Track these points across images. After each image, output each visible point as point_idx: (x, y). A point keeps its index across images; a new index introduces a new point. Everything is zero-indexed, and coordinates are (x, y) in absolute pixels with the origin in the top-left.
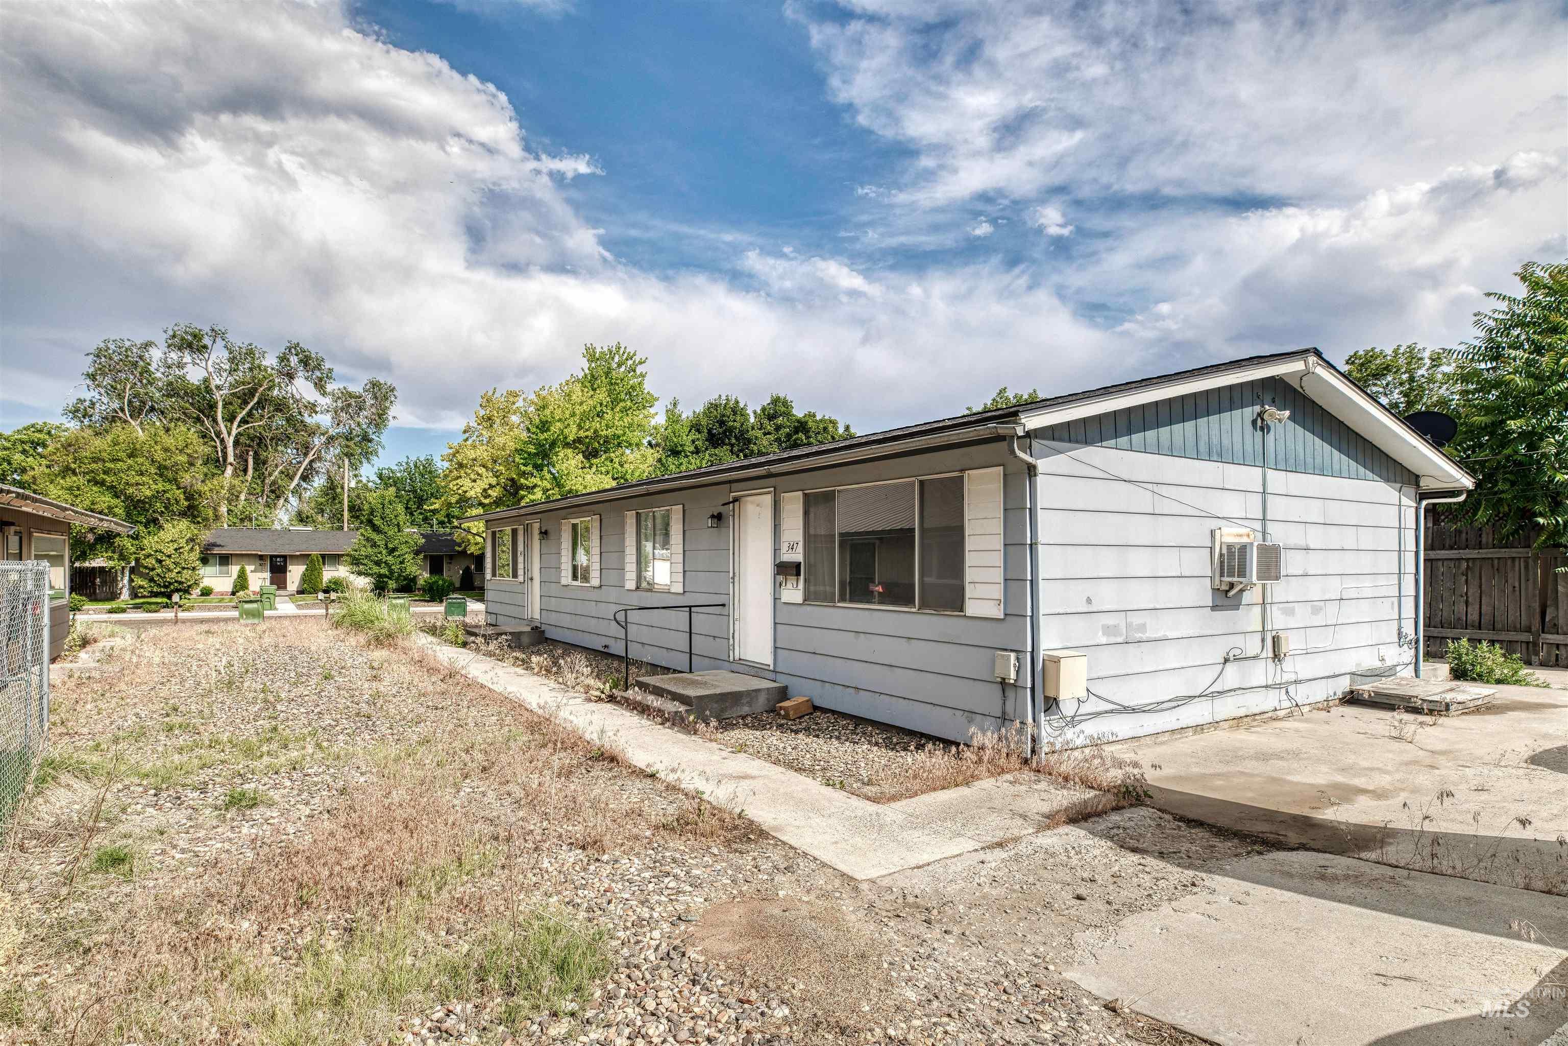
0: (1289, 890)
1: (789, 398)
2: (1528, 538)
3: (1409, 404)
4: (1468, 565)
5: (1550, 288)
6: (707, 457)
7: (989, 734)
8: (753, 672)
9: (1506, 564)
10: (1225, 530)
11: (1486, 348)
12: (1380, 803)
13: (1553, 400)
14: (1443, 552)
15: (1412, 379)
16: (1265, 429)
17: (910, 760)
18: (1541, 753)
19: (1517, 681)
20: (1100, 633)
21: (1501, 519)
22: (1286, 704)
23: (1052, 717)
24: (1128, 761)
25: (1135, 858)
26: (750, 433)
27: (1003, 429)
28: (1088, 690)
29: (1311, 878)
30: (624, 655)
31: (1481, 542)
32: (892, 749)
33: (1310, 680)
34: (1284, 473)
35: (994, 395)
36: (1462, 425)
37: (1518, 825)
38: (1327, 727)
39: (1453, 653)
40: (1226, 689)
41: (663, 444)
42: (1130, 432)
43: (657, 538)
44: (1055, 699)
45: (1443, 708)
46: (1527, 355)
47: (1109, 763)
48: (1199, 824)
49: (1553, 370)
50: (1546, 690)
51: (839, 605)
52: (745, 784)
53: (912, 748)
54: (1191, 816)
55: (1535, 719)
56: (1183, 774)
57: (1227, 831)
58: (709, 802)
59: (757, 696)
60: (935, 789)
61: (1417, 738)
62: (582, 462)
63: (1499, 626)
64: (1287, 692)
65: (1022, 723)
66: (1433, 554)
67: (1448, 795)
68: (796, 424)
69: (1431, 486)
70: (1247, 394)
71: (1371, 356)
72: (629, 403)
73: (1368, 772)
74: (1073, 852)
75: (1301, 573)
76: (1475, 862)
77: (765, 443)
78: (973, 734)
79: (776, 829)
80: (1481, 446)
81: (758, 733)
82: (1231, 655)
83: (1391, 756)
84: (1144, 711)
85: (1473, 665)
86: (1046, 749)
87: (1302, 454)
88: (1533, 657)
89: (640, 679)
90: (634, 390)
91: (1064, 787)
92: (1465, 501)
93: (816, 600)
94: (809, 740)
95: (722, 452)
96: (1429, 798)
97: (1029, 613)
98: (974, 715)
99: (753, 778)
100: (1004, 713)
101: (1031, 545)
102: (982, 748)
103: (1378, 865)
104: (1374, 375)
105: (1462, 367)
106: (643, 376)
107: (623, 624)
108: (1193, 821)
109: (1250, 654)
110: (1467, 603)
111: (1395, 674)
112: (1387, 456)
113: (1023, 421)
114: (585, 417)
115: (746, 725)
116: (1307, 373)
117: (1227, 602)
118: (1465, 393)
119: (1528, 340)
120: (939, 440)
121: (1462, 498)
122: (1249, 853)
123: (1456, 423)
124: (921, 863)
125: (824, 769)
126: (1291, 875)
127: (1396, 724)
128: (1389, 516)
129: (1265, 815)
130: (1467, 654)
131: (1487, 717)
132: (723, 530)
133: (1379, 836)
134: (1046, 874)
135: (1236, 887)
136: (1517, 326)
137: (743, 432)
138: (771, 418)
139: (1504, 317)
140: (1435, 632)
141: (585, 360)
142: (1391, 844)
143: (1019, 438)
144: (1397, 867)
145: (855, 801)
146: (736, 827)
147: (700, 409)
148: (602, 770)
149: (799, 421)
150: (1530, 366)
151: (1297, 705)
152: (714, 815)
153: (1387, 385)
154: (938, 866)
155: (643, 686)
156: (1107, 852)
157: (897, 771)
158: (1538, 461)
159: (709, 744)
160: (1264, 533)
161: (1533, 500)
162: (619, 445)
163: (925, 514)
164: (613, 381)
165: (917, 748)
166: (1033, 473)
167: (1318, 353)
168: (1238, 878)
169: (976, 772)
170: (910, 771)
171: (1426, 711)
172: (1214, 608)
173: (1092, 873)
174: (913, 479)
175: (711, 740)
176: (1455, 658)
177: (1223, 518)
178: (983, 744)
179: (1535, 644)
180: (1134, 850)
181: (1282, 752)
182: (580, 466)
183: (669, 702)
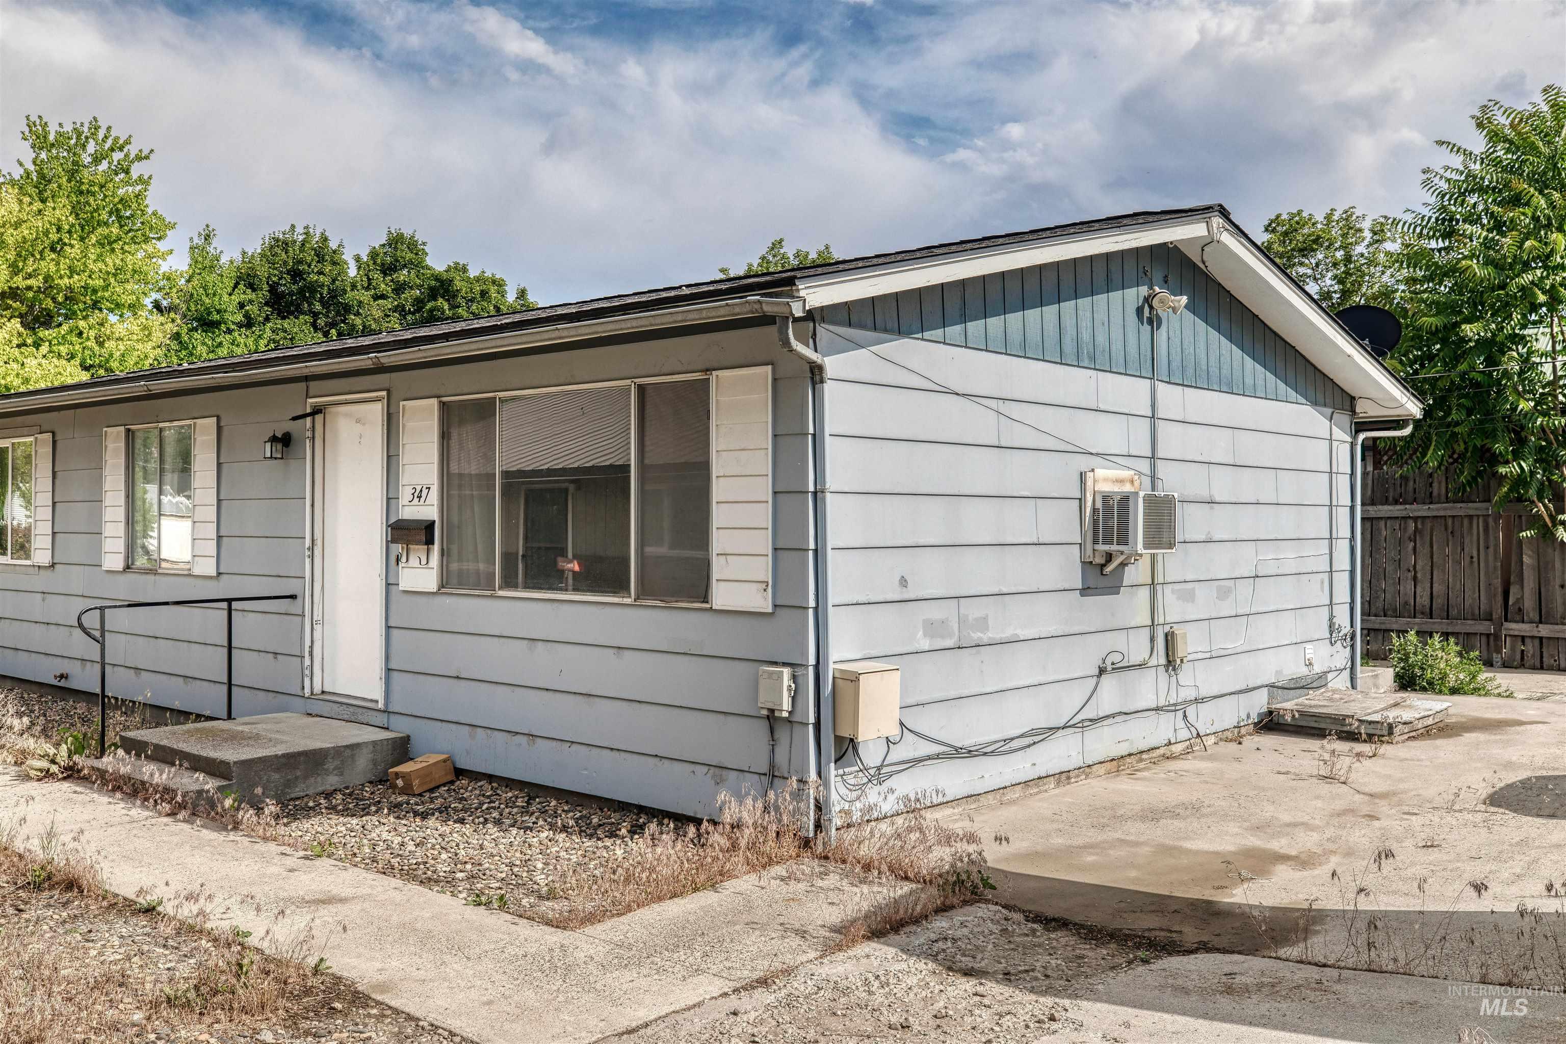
0: (1184, 1014)
1: (420, 238)
2: (1487, 488)
3: (1346, 294)
4: (1416, 527)
5: (1511, 142)
6: (268, 333)
7: (749, 801)
8: (346, 713)
9: (1462, 525)
10: (1100, 473)
11: (1437, 219)
12: (1305, 873)
13: (1516, 297)
14: (1386, 507)
15: (1348, 259)
16: (1154, 322)
17: (619, 852)
18: (1501, 789)
19: (1474, 689)
20: (921, 633)
21: (1456, 461)
22: (1184, 734)
23: (846, 770)
24: (961, 833)
25: (968, 985)
26: (350, 294)
27: (771, 305)
28: (902, 724)
29: (1215, 992)
30: (98, 690)
31: (1431, 493)
32: (591, 836)
33: (1215, 697)
34: (1180, 388)
35: (764, 250)
36: (1407, 326)
37: (1473, 894)
38: (1236, 765)
39: (1399, 652)
40: (1101, 714)
41: (184, 307)
42: (964, 318)
43: (168, 477)
44: (852, 740)
45: (1385, 732)
46: (1485, 233)
47: (932, 837)
48: (1062, 924)
49: (1515, 256)
50: (1510, 701)
51: (501, 593)
52: (326, 914)
53: (624, 831)
54: (1050, 913)
55: (1496, 742)
56: (1039, 848)
57: (1100, 931)
58: (258, 951)
59: (353, 756)
60: (660, 899)
61: (1353, 776)
62: (20, 335)
63: (1454, 612)
64: (1185, 716)
65: (800, 781)
66: (1373, 511)
67: (1387, 856)
68: (433, 283)
69: (1371, 413)
70: (1130, 266)
71: (1298, 223)
72: (115, 230)
73: (1289, 829)
74: (877, 984)
75: (1202, 537)
76: (1422, 950)
77: (378, 314)
78: (724, 803)
79: (383, 987)
80: (1431, 357)
81: (355, 821)
82: (1108, 662)
83: (1319, 804)
84: (985, 754)
85: (1422, 668)
86: (838, 821)
87: (1204, 362)
88: (1495, 655)
89: (131, 734)
90: (127, 206)
91: (863, 881)
92: (1412, 435)
93: (461, 584)
94: (446, 829)
95: (298, 326)
96: (1365, 863)
97: (812, 603)
98: (725, 772)
99: (342, 900)
100: (772, 765)
101: (815, 493)
102: (737, 826)
103: (1302, 966)
104: (1301, 250)
105: (1407, 246)
106: (144, 181)
107: (97, 634)
108: (1054, 919)
109: (1135, 659)
110: (1415, 579)
111: (1326, 685)
112: (1315, 368)
113: (802, 293)
114: (25, 251)
115: (332, 809)
116: (1209, 242)
117: (1102, 582)
118: (1411, 281)
119: (1486, 210)
120: (668, 319)
121: (1407, 431)
122: (1130, 963)
123: (1399, 324)
124: (634, 1024)
125: (472, 877)
126: (1186, 991)
127: (1327, 756)
128: (1317, 455)
129: (1152, 904)
130: (1415, 654)
131: (1439, 742)
132: (293, 464)
133: (1301, 922)
134: (834, 1024)
135: (1112, 1016)
136: (1473, 191)
137: (334, 294)
138: (388, 270)
139: (1458, 178)
140: (1376, 622)
141: (27, 145)
142: (1318, 932)
143: (796, 320)
144: (1325, 966)
145: (525, 929)
146: (308, 992)
147: (255, 247)
148: (49, 906)
149: (437, 278)
150: (1489, 248)
151: (1198, 734)
152: (268, 973)
153: (1317, 265)
154: (663, 1025)
155: (134, 747)
156: (928, 980)
157: (597, 872)
158: (1499, 381)
159: (261, 847)
160: (1153, 478)
161: (1492, 435)
162: (96, 305)
163: (648, 442)
164: (84, 188)
165: (632, 832)
166: (817, 378)
167: (1224, 213)
168: (1115, 1003)
169: (728, 865)
170: (620, 870)
171: (1364, 736)
172: (1085, 591)
173: (905, 1015)
174: (628, 382)
175: (265, 839)
176: (1401, 659)
177: (1097, 454)
178: (740, 819)
179: (1497, 636)
180: (968, 973)
181: (1177, 806)
182: (15, 342)
183: (187, 774)
